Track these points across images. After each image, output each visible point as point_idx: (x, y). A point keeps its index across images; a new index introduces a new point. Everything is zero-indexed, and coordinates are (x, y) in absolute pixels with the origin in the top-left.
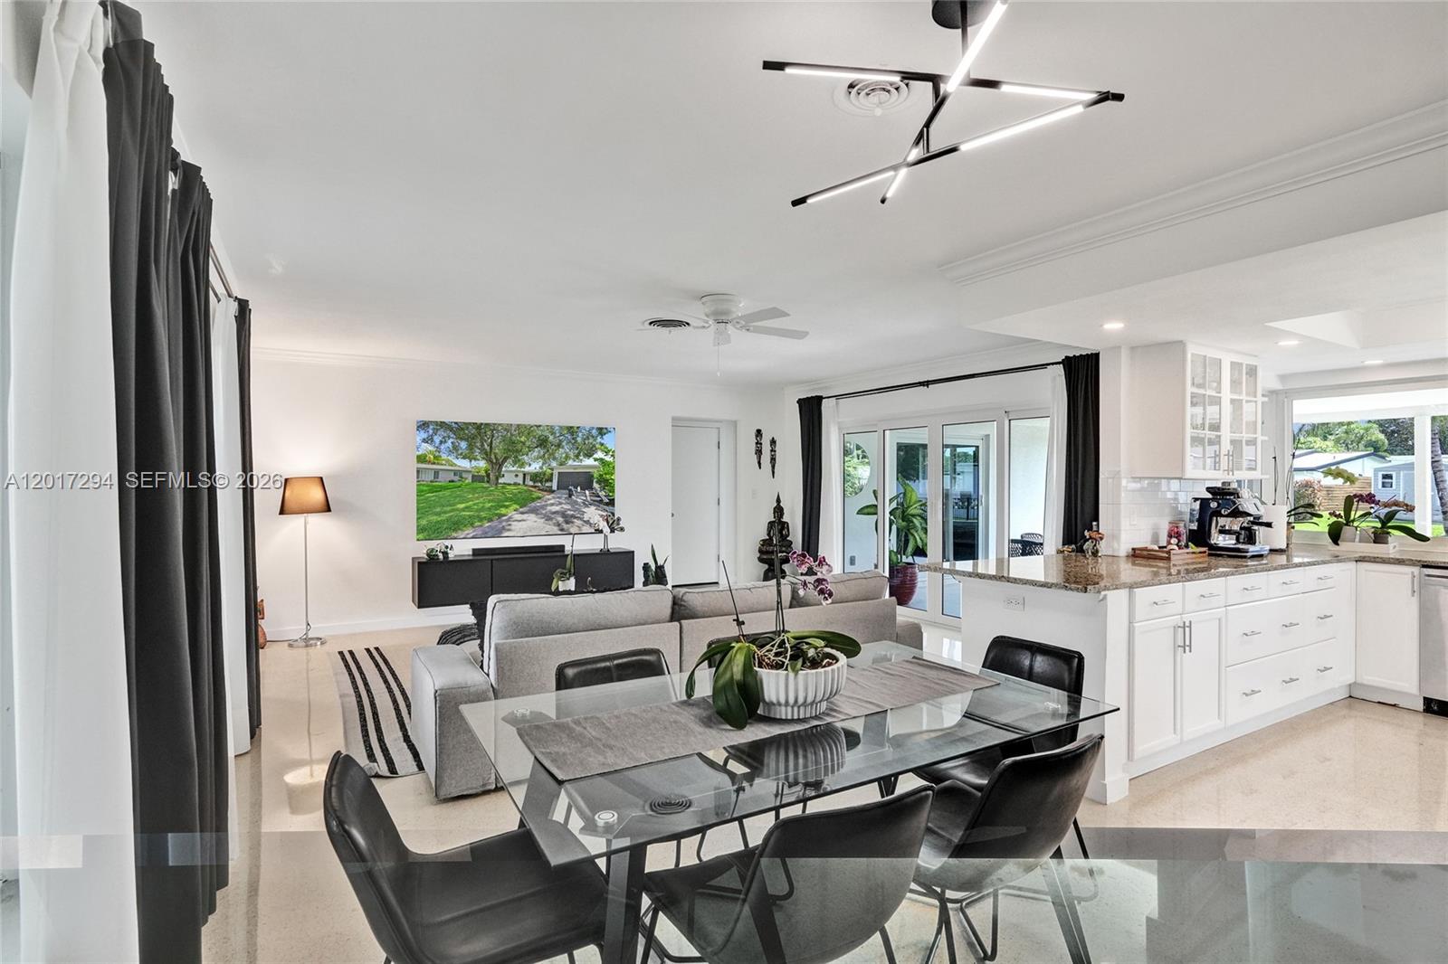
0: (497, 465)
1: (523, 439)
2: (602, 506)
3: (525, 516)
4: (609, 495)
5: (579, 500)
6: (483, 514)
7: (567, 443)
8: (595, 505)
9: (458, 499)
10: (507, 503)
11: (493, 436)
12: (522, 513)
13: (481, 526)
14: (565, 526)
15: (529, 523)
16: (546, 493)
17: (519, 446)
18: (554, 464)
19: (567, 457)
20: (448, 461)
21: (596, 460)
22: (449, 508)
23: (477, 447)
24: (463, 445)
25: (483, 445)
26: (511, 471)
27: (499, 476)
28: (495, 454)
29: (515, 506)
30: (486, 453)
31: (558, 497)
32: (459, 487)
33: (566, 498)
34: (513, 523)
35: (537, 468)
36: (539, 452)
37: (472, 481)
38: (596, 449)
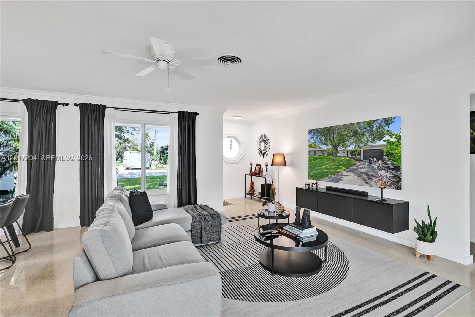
0: (336, 147)
1: (346, 133)
2: (389, 170)
3: (348, 174)
4: (394, 164)
5: (376, 166)
6: (331, 171)
7: (368, 132)
8: (385, 170)
9: (322, 164)
10: (341, 166)
11: (334, 133)
12: (347, 172)
13: (331, 177)
14: (368, 181)
15: (351, 178)
16: (358, 162)
17: (345, 137)
18: (361, 145)
19: (368, 141)
20: (319, 146)
21: (384, 141)
22: (319, 168)
23: (328, 139)
24: (323, 138)
25: (330, 138)
26: (342, 150)
27: (337, 153)
28: (335, 142)
29: (344, 168)
30: (331, 142)
31: (364, 164)
32: (323, 158)
33: (368, 164)
34: (343, 177)
35: (353, 148)
36: (354, 139)
37: (327, 156)
38: (385, 134)
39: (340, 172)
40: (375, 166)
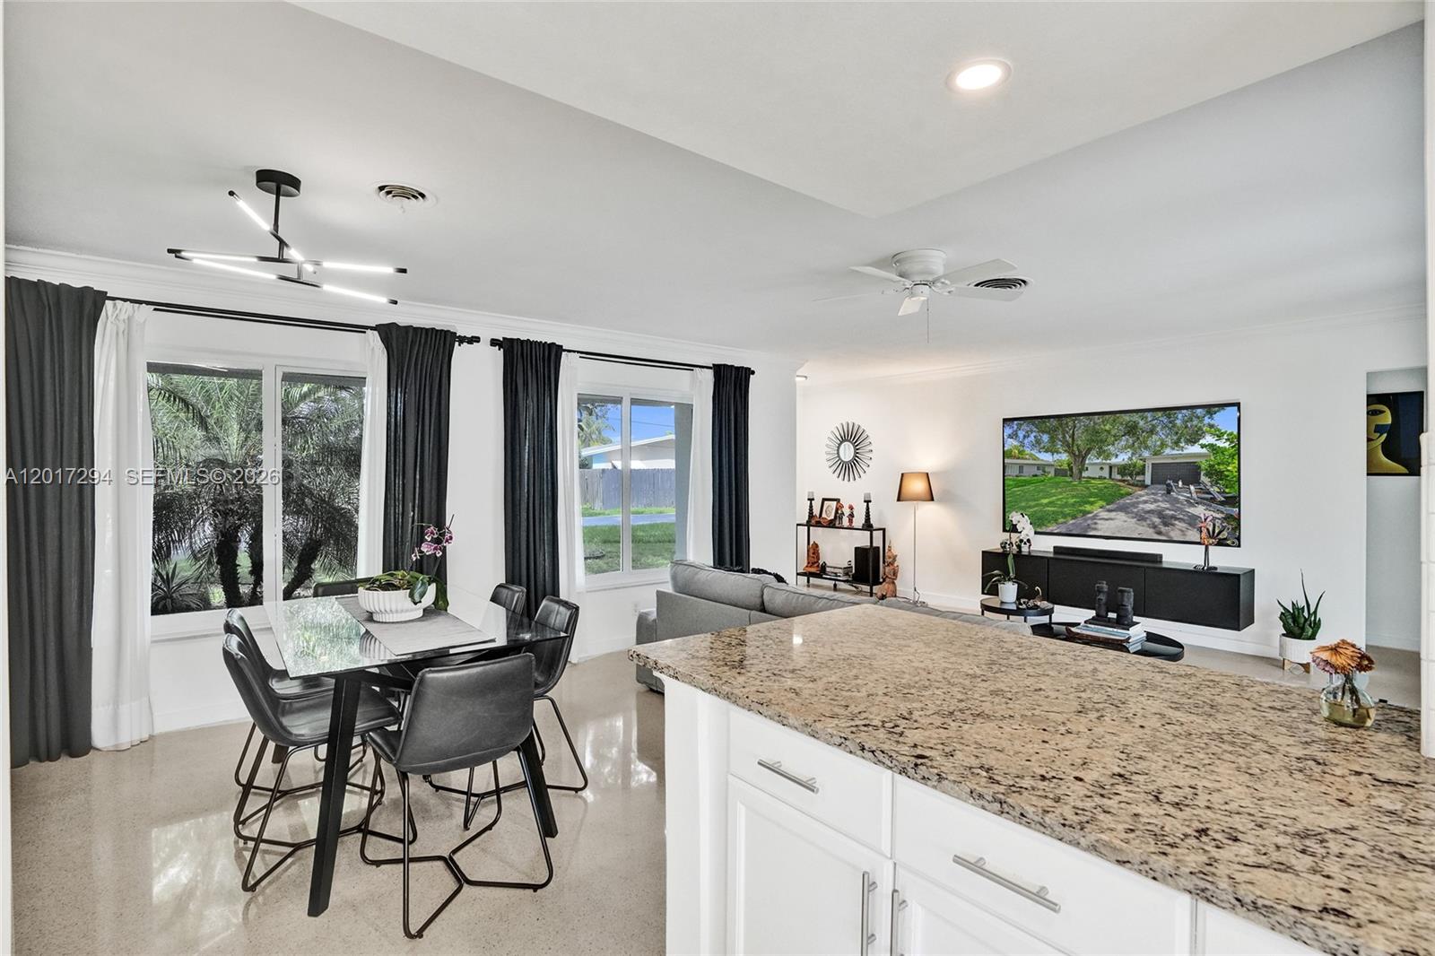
0: (1079, 457)
1: (1107, 427)
2: (1213, 505)
3: (1113, 515)
4: (1224, 492)
5: (1182, 498)
6: (1067, 511)
7: (1163, 428)
8: (1205, 504)
9: (1041, 495)
10: (1092, 499)
11: (1075, 427)
12: (1109, 511)
13: (1065, 523)
14: (1163, 529)
15: (1117, 523)
16: (1137, 488)
17: (1104, 436)
18: (1146, 454)
19: (1163, 445)
20: (1031, 455)
21: (1203, 446)
22: (1032, 503)
23: (1059, 439)
24: (1045, 438)
25: (1064, 437)
26: (1095, 464)
27: (1082, 469)
28: (1078, 446)
29: (1101, 503)
30: (1068, 446)
31: (1153, 494)
32: (1043, 481)
33: (1163, 495)
34: (1098, 522)
35: (1126, 460)
36: (1127, 440)
37: (1055, 475)
38: (1203, 432)
39: (1089, 512)
40: (1180, 497)
